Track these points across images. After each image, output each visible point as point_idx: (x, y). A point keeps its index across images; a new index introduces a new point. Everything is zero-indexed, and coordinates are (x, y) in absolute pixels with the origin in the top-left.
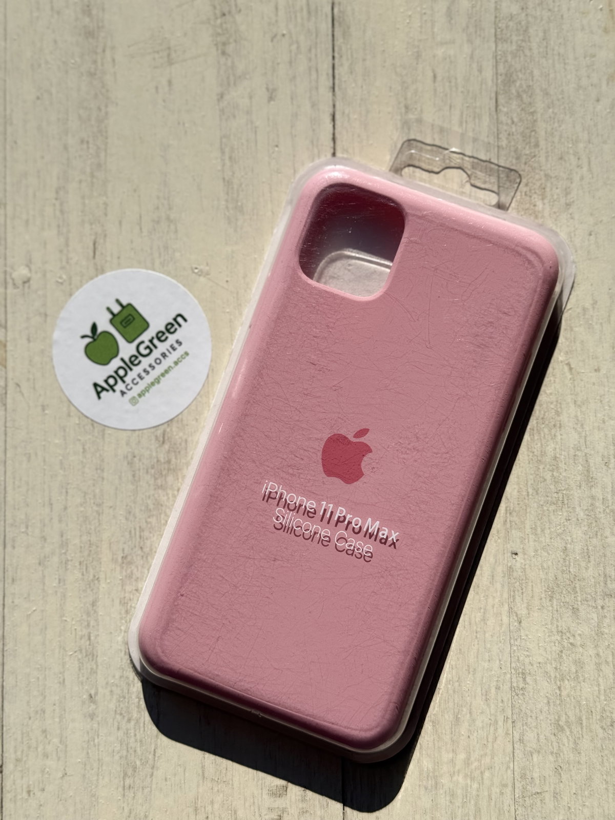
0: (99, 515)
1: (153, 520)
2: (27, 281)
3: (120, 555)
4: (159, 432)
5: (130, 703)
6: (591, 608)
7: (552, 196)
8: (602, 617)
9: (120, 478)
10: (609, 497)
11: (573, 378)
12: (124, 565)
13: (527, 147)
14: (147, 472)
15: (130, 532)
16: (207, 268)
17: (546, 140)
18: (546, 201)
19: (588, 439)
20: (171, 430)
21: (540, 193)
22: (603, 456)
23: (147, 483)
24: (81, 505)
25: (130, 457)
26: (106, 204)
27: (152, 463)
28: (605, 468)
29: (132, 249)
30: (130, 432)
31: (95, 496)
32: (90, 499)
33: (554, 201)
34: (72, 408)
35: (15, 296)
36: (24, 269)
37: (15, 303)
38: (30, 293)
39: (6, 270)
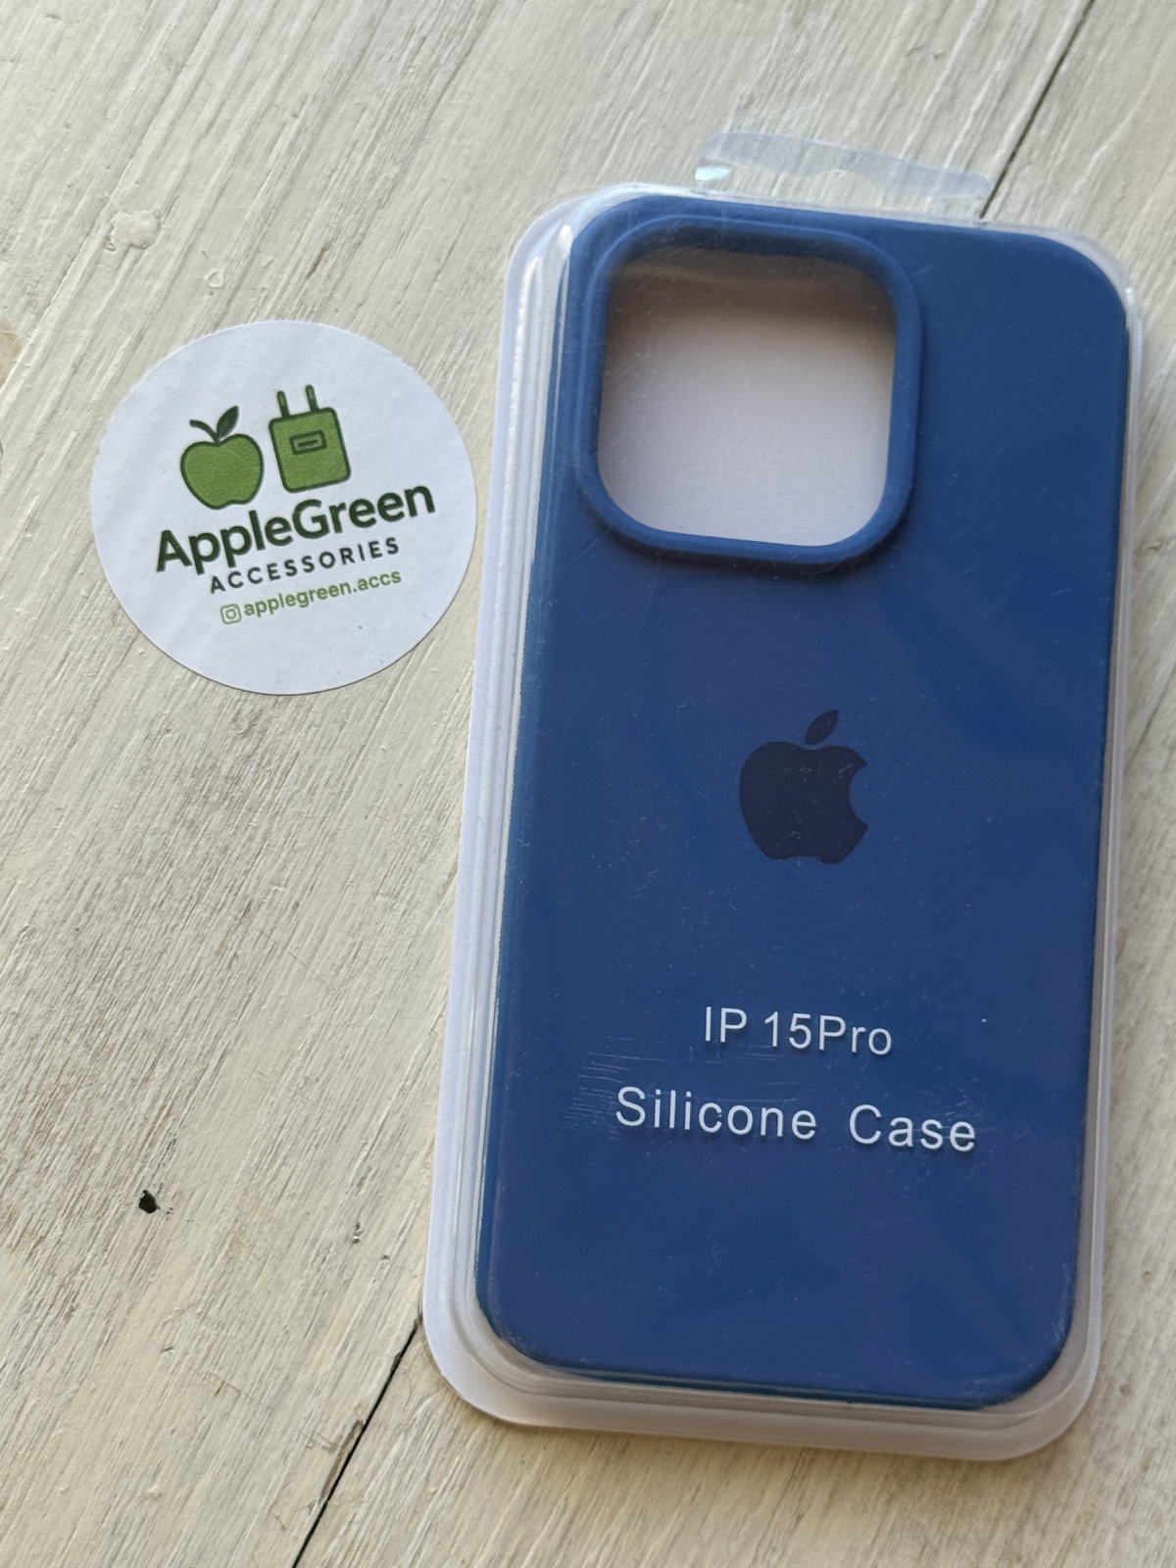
2: (138, 245)
4: (249, 708)
14: (178, 778)
15: (72, 882)
20: (277, 716)
25: (155, 728)
27: (199, 765)
30: (189, 674)
34: (90, 558)
35: (97, 263)
36: (146, 217)
37: (90, 276)
38: (132, 274)
39: (108, 198)
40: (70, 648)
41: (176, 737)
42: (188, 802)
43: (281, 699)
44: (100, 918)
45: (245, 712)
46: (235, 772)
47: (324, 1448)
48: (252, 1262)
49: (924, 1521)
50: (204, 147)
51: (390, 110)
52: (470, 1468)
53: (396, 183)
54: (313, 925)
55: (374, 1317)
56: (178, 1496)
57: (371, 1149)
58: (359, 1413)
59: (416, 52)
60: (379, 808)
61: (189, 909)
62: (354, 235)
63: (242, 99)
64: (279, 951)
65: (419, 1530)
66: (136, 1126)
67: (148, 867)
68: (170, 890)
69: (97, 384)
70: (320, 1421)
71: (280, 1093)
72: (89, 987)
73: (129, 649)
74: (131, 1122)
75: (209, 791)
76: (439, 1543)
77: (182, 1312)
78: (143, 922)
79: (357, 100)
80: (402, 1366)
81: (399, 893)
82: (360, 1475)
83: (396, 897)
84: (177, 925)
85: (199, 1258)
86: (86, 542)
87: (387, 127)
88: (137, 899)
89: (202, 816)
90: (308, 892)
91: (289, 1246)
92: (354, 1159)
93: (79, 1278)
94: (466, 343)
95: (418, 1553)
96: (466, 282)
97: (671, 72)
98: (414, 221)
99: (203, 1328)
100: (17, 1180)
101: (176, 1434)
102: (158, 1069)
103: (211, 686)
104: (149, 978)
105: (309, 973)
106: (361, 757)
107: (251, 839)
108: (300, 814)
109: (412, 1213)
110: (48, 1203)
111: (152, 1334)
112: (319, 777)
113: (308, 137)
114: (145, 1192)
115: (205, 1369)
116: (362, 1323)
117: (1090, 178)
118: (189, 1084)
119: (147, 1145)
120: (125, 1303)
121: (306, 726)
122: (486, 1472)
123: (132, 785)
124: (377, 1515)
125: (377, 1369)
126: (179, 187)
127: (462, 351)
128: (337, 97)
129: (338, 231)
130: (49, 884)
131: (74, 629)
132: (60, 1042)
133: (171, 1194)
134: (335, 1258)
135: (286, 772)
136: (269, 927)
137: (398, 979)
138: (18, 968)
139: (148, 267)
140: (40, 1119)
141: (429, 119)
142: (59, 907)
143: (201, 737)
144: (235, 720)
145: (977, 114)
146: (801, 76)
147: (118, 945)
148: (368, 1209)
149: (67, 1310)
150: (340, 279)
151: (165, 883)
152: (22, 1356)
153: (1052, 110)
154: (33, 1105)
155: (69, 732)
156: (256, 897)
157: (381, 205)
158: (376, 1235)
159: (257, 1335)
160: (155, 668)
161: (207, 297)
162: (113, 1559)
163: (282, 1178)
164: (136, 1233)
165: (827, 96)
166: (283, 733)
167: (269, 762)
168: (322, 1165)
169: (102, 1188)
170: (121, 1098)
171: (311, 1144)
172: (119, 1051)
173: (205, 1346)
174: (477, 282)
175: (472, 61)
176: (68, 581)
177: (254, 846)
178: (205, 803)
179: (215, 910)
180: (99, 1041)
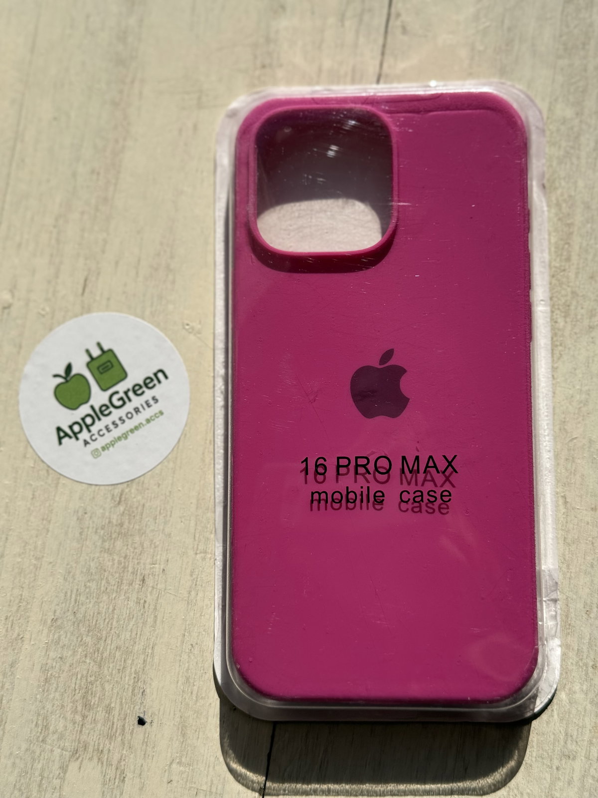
0: (36, 570)
1: (93, 585)
2: (8, 307)
3: (51, 616)
4: (117, 491)
5: (31, 780)
6: (545, 767)
7: (576, 315)
8: (556, 778)
9: (66, 533)
10: (585, 649)
11: (567, 513)
12: (52, 628)
13: (558, 259)
14: (96, 532)
15: (66, 593)
16: (199, 326)
17: (579, 255)
18: (568, 320)
19: (572, 582)
20: (130, 491)
21: (563, 310)
22: (585, 604)
23: (94, 544)
24: (20, 555)
25: (80, 514)
26: (105, 241)
27: (103, 524)
28: (585, 616)
29: (124, 292)
30: (86, 486)
31: (35, 548)
32: (30, 550)
33: (577, 321)
34: (30, 450)
36: (6, 294)
38: (9, 320)
40: (34, 492)
41: (90, 515)
42: (104, 541)
43: (129, 483)
44: (82, 604)
45: (115, 494)
46: (119, 522)
48: (193, 734)
54: (174, 577)
55: (253, 740)
58: (260, 784)
60: (186, 516)
61: (119, 587)
62: (96, 270)
64: (163, 593)
66: (126, 690)
67: (96, 575)
71: (182, 655)
72: (88, 635)
73: (58, 483)
74: (123, 688)
75: (111, 533)
77: (171, 763)
78: (101, 600)
80: (272, 757)
83: (205, 553)
84: (116, 596)
86: (26, 443)
88: (95, 591)
89: (112, 545)
90: (167, 563)
91: (207, 721)
93: (123, 763)
99: (181, 768)
100: (83, 729)
102: (128, 661)
103: (98, 487)
104: (111, 623)
105: (178, 599)
106: (171, 497)
107: (135, 548)
108: (152, 530)
110: (100, 735)
111: (161, 777)
112: (156, 511)
114: (139, 717)
115: (188, 786)
116: (248, 744)
118: (143, 664)
119: (133, 697)
120: (145, 768)
121: (143, 491)
123: (78, 542)
125: (261, 763)
126: (15, 276)
129: (89, 270)
130: (57, 596)
131: (33, 482)
132: (83, 664)
133: (150, 714)
134: (229, 719)
135: (142, 514)
136: (155, 584)
138: (56, 637)
139: (14, 315)
140: (85, 700)
141: (112, 207)
142: (64, 605)
143: (100, 511)
144: (112, 499)
147: (94, 614)
149: (122, 779)
150: (96, 291)
151: (105, 580)
154: (80, 694)
156: (146, 572)
157: (103, 252)
159: (206, 764)
160: (71, 489)
161: (43, 319)
163: (195, 693)
164: (141, 736)
166: (135, 497)
167: (133, 512)
169: (120, 721)
170: (116, 679)
171: (203, 673)
172: (109, 659)
173: (185, 776)
175: (122, 176)
176: (24, 463)
177: (137, 551)
178: (111, 539)
179: (131, 584)
180: (99, 658)
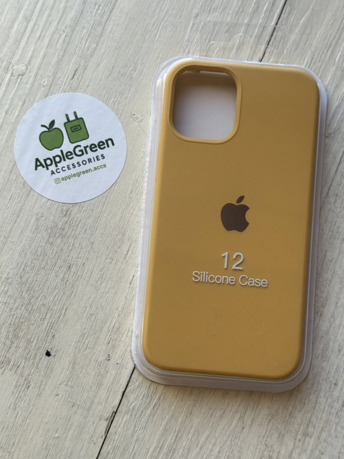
1: (37, 263)
2: (21, 75)
6: (292, 438)
12: (4, 283)
14: (46, 230)
15: (18, 263)
20: (74, 210)
23: (43, 237)
27: (52, 226)
30: (47, 200)
34: (15, 168)
35: (10, 81)
36: (23, 66)
37: (8, 85)
38: (20, 83)
39: (12, 62)
40: (12, 195)
41: (45, 218)
42: (50, 237)
43: (74, 204)
44: (27, 273)
45: (64, 209)
46: (63, 227)
47: (104, 420)
48: (79, 368)
49: (280, 427)
50: (38, 43)
51: (92, 28)
52: (147, 422)
53: (95, 49)
54: (89, 270)
55: (116, 381)
56: (64, 437)
57: (111, 333)
58: (114, 409)
59: (98, 9)
60: (105, 234)
61: (53, 268)
62: (84, 66)
63: (48, 28)
64: (80, 278)
65: (134, 440)
66: (43, 332)
67: (40, 257)
68: (47, 263)
69: (13, 117)
70: (103, 412)
71: (84, 319)
72: (26, 293)
73: (29, 193)
74: (41, 331)
75: (56, 233)
76: (140, 444)
77: (61, 384)
78: (40, 273)
79: (81, 26)
80: (125, 395)
81: (113, 258)
82: (116, 426)
83: (112, 259)
84: (50, 273)
85: (64, 368)
86: (14, 163)
87: (91, 33)
88: (38, 266)
89: (54, 241)
90: (87, 260)
91: (90, 363)
92: (106, 336)
93: (30, 377)
94: (119, 95)
95: (134, 447)
96: (119, 77)
97: (173, 8)
98: (101, 60)
99: (67, 388)
100: (10, 350)
101: (61, 419)
102: (48, 315)
103: (54, 202)
104: (43, 289)
105: (89, 284)
106: (99, 219)
107: (69, 246)
108: (82, 237)
109: (124, 351)
110: (20, 356)
111: (52, 391)
112: (87, 226)
113: (68, 38)
114: (47, 351)
115: (68, 400)
116: (112, 383)
117: (300, 28)
118: (57, 319)
119: (46, 337)
120: (44, 383)
121: (82, 211)
122: (152, 423)
123: (33, 233)
124: (121, 438)
125: (118, 396)
126: (32, 57)
127: (119, 97)
128: (76, 25)
129: (80, 65)
130: (12, 264)
131: (13, 189)
132: (19, 310)
133: (54, 350)
134: (103, 365)
135: (78, 226)
136: (76, 271)
137: (115, 283)
138: (5, 289)
139: (25, 81)
140: (15, 332)
141: (103, 29)
142: (15, 270)
143: (52, 218)
144: (61, 212)
145: (265, 12)
146: (212, 6)
147: (33, 280)
148: (111, 350)
149: (27, 386)
150: (81, 79)
151: (45, 261)
152: (16, 400)
153: (287, 8)
154: (13, 328)
155: (14, 220)
156: (72, 263)
157: (92, 56)
158: (114, 358)
159: (83, 389)
160: (37, 199)
161: (43, 88)
162: (47, 456)
163: (86, 343)
164: (45, 363)
165: (220, 11)
166: (76, 214)
167: (72, 223)
168: (97, 339)
169: (35, 351)
170: (38, 324)
171: (94, 333)
172: (36, 310)
173: (68, 394)
174: (121, 76)
175: (115, 11)
176: (10, 175)
177: (70, 248)
178: (55, 237)
179: (60, 268)
180: (30, 309)
